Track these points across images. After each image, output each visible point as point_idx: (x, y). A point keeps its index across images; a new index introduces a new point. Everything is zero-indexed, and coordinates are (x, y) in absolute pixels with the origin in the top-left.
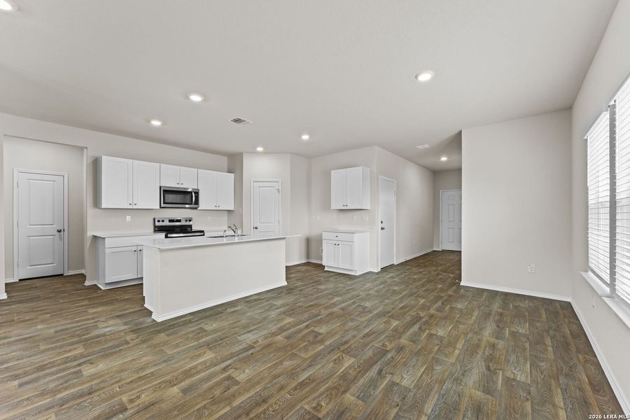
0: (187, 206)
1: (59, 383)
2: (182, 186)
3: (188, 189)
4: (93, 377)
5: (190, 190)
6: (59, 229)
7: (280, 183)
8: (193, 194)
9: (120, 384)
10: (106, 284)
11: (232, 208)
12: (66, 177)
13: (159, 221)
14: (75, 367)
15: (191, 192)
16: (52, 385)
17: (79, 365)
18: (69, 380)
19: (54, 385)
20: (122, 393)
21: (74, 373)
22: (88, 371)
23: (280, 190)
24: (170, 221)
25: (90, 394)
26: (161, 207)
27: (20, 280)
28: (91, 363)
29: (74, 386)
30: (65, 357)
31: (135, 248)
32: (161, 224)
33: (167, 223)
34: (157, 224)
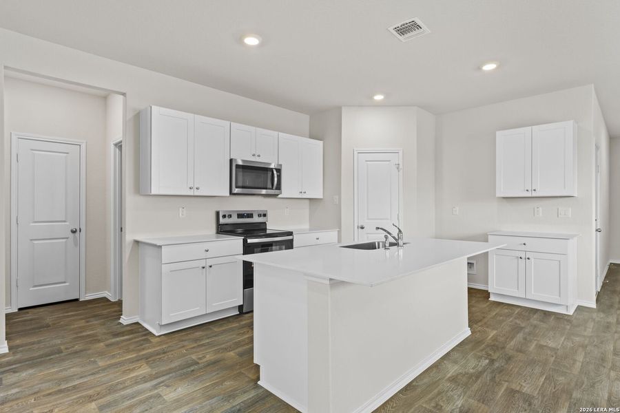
0: (264, 192)
2: (257, 159)
3: (270, 164)
5: (272, 166)
6: (73, 228)
7: (401, 154)
8: (275, 172)
10: (162, 326)
11: (318, 194)
12: (83, 146)
13: (224, 216)
15: (272, 170)
23: (401, 166)
24: (240, 216)
26: (231, 193)
27: (20, 309)
31: (203, 263)
32: (227, 221)
33: (235, 220)
34: (222, 221)
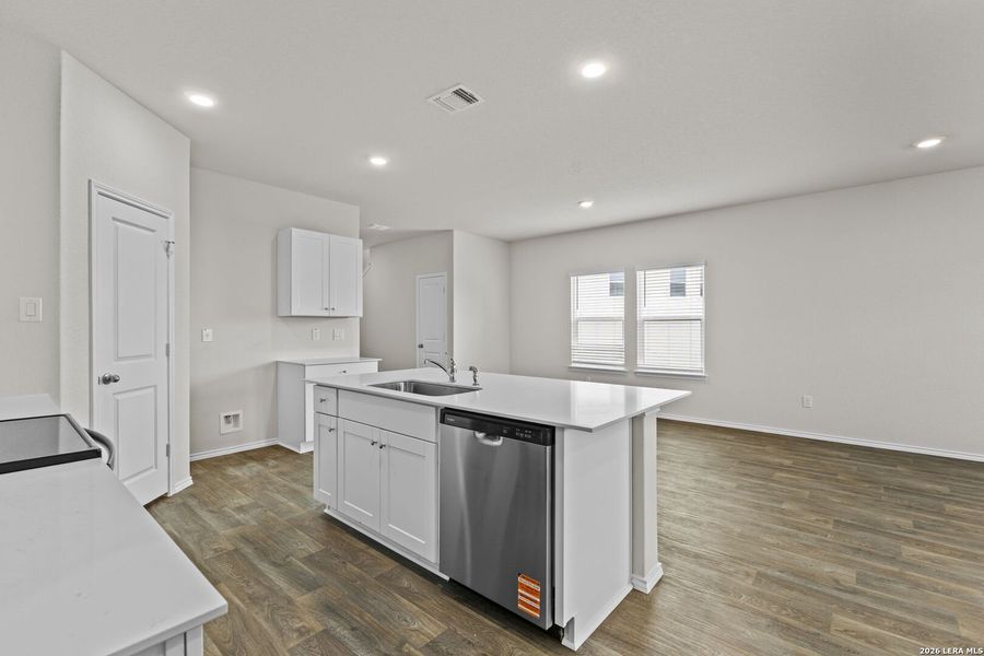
1: (893, 585)
4: (846, 564)
9: (823, 538)
14: (864, 594)
16: (902, 587)
17: (854, 592)
18: (877, 579)
19: (900, 586)
20: (829, 531)
21: (867, 584)
22: (847, 575)
25: (860, 550)
28: (837, 581)
29: (874, 569)
30: (872, 624)
